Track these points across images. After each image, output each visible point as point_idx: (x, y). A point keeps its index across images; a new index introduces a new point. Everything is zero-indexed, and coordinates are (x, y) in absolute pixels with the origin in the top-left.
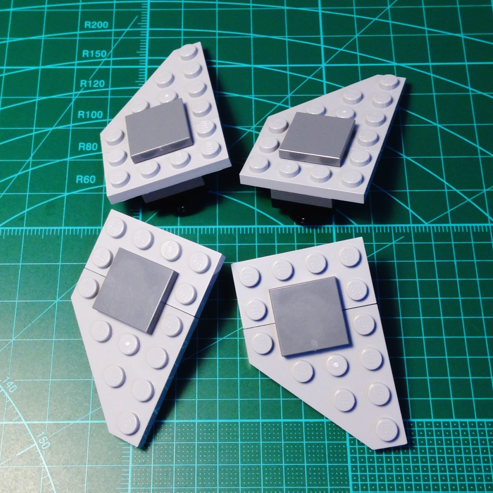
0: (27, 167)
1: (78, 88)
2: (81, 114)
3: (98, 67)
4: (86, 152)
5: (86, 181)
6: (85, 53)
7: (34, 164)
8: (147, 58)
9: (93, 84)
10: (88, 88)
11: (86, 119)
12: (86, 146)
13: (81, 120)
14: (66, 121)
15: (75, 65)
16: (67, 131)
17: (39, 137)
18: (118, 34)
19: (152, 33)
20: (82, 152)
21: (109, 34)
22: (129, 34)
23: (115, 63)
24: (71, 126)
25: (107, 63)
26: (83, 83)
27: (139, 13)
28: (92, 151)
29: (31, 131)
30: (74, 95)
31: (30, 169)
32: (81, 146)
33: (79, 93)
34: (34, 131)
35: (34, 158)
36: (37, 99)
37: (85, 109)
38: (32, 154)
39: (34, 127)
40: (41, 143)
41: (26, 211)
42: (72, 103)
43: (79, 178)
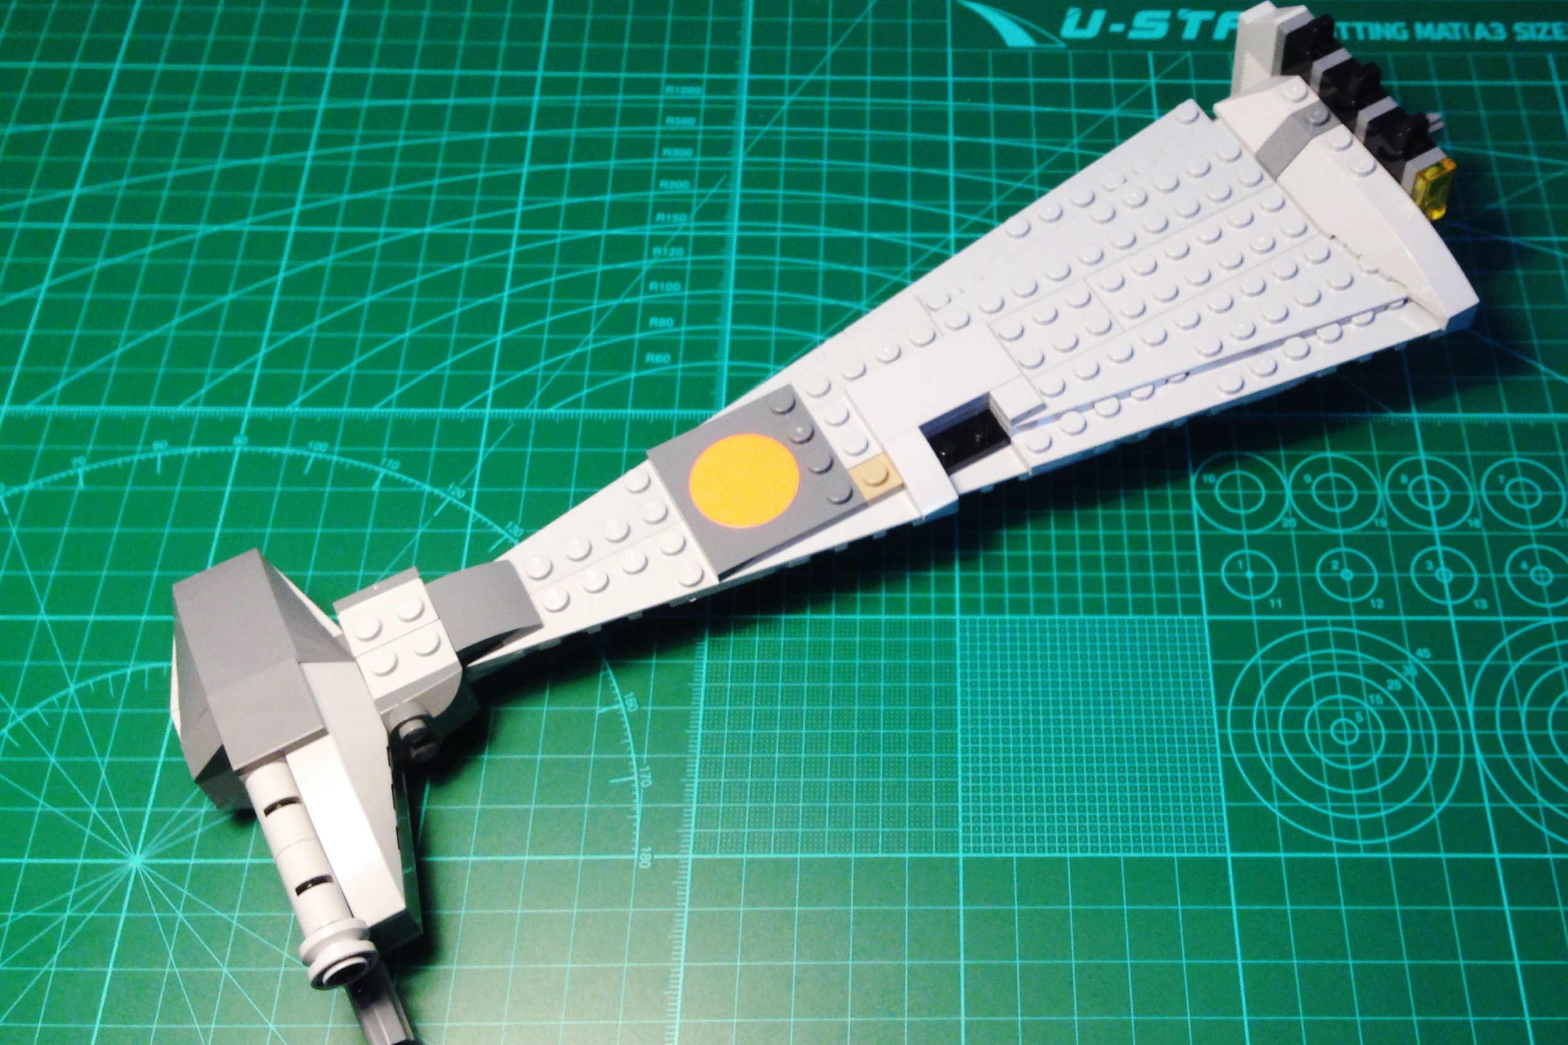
0: (587, 344)
1: (650, 256)
2: (653, 285)
3: (676, 233)
4: (659, 328)
5: (659, 360)
6: (660, 217)
7: (595, 341)
8: (736, 223)
9: (669, 252)
10: (662, 256)
11: (659, 291)
12: (658, 322)
13: (653, 292)
14: (635, 292)
15: (647, 231)
16: (634, 306)
17: (601, 312)
18: (701, 196)
19: (743, 196)
20: (654, 328)
21: (690, 196)
22: (715, 196)
23: (697, 229)
24: (641, 299)
25: (686, 229)
26: (657, 250)
27: (728, 173)
28: (666, 328)
29: (592, 304)
30: (645, 264)
31: (590, 347)
32: (653, 321)
33: (651, 262)
34: (596, 305)
35: (596, 333)
36: (600, 268)
37: (659, 281)
38: (593, 330)
39: (595, 301)
40: (604, 318)
41: (585, 392)
42: (643, 274)
43: (650, 358)
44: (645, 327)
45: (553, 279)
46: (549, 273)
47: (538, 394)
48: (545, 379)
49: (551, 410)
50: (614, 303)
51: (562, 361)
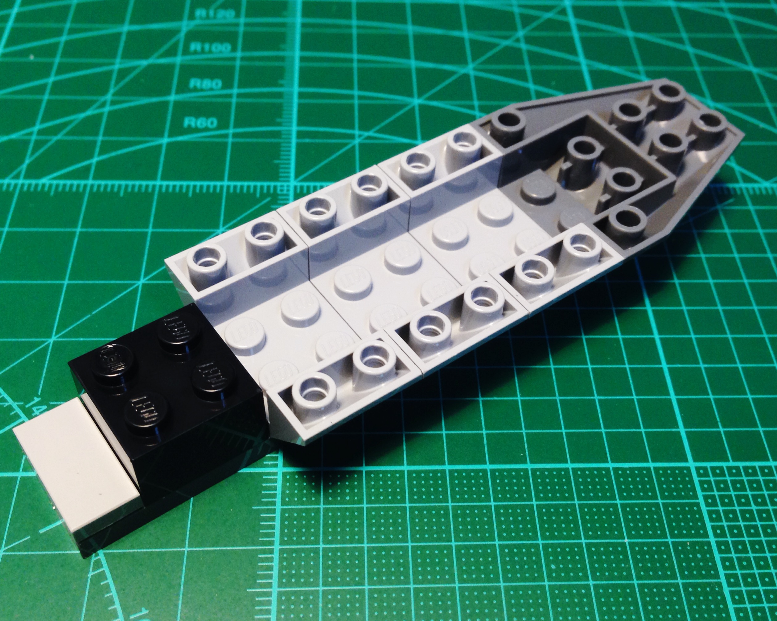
0: (103, 105)
1: (192, 17)
2: (195, 46)
4: (202, 90)
5: (201, 124)
7: (113, 103)
9: (215, 14)
10: (207, 18)
11: (203, 51)
12: (201, 84)
13: (195, 52)
14: (172, 52)
16: (171, 67)
17: (123, 73)
20: (195, 89)
24: (179, 60)
26: (200, 12)
28: (212, 89)
29: (113, 64)
30: (186, 26)
31: (107, 109)
32: (194, 82)
33: (193, 23)
34: (118, 64)
35: (115, 94)
36: (126, 28)
37: (203, 41)
38: (112, 91)
39: (118, 60)
40: (127, 79)
41: (95, 160)
42: (182, 35)
43: (188, 121)
44: (183, 88)
45: (64, 38)
46: (59, 32)
47: (27, 161)
48: (38, 144)
49: (45, 181)
50: (144, 63)
51: (65, 125)
